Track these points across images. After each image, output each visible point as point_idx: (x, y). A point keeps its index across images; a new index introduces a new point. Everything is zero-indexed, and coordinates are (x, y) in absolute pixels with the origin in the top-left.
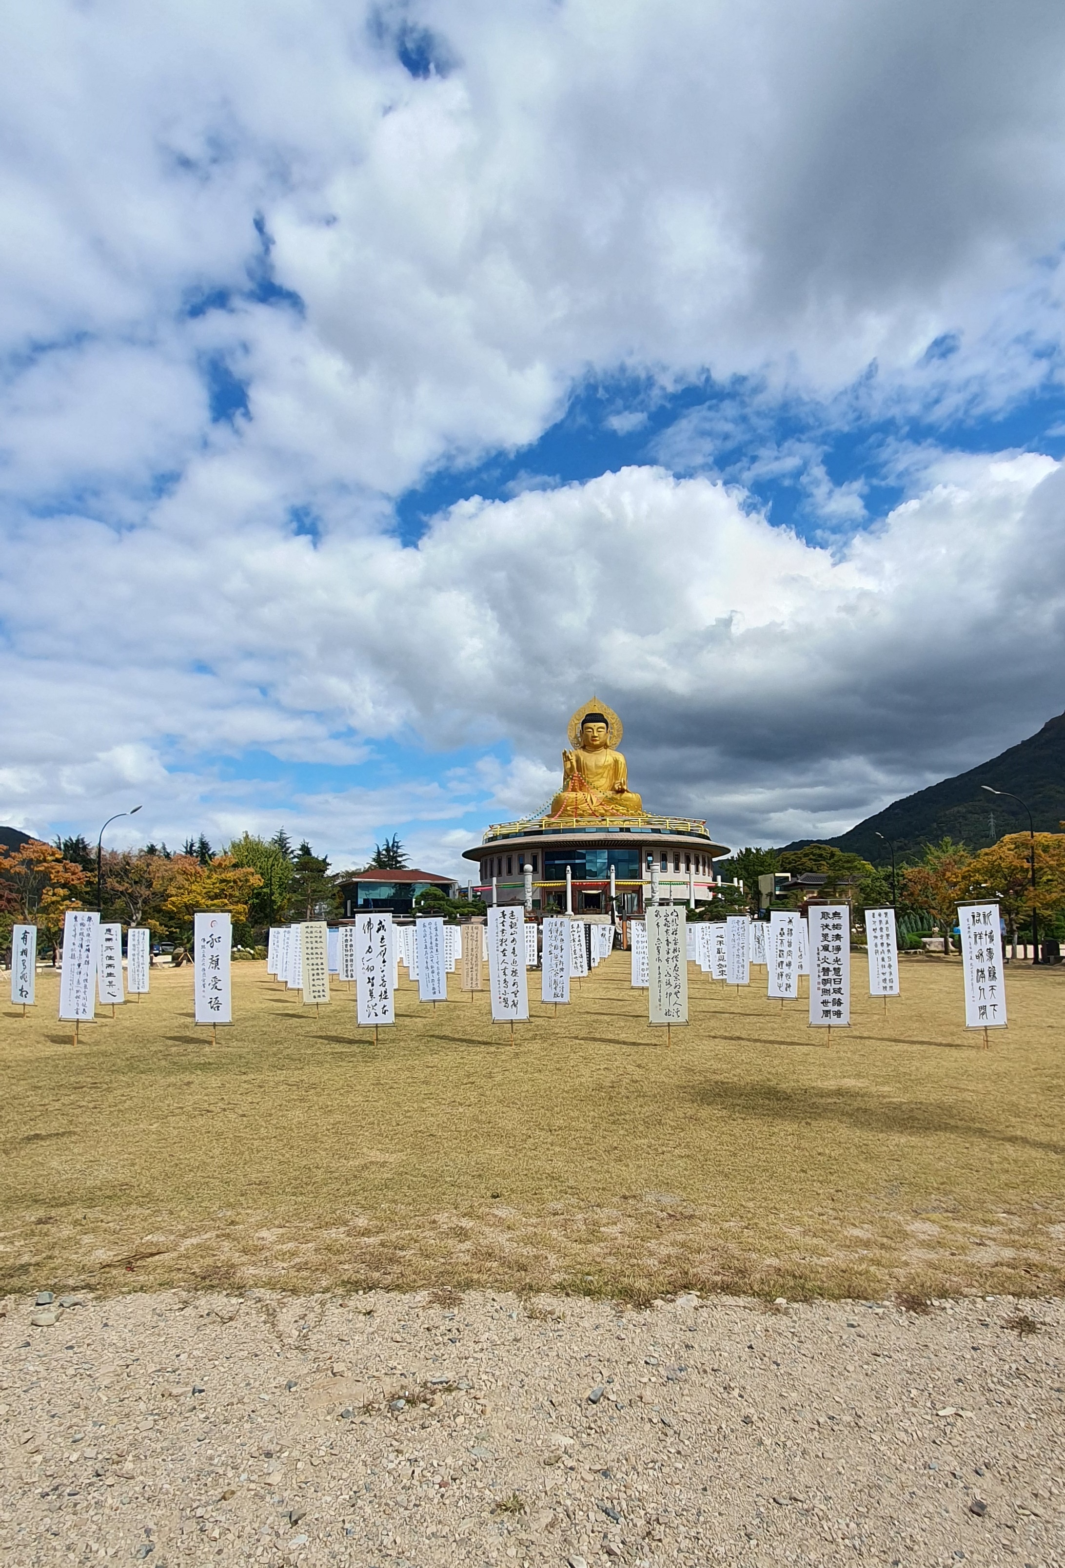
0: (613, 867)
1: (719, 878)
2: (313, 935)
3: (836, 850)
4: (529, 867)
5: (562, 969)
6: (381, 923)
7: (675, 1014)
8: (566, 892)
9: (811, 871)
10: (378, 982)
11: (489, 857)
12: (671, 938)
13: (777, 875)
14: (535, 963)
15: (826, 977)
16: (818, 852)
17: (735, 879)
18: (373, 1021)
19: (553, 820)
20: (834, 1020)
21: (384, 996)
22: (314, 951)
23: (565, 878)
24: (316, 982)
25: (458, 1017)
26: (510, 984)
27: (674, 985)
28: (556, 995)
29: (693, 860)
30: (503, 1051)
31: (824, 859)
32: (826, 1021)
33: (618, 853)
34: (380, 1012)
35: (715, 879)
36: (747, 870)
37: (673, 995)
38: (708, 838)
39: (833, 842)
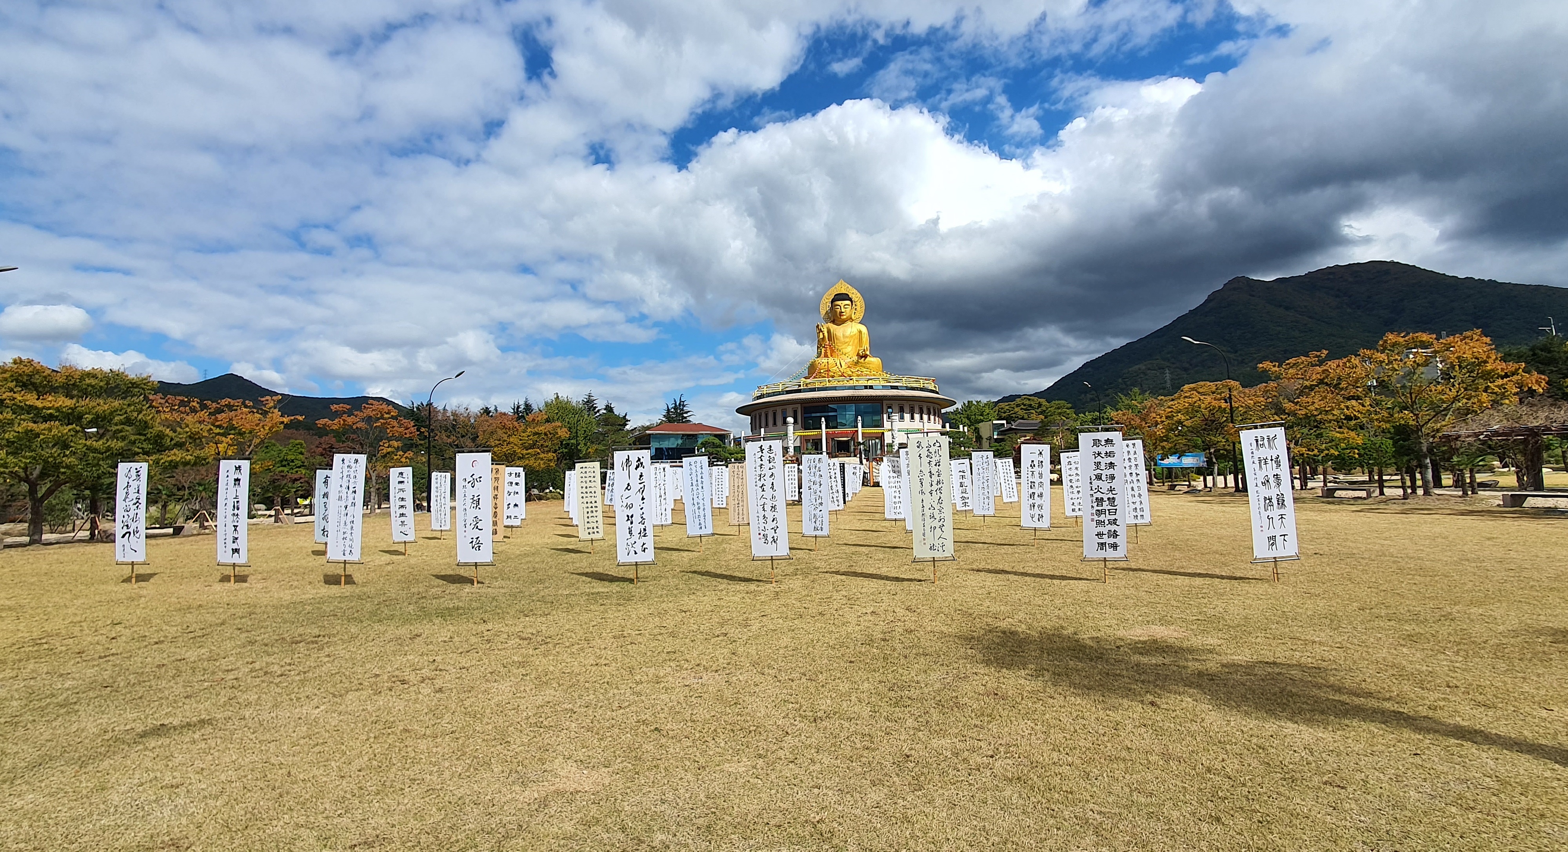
0: (860, 418)
1: (947, 425)
2: (588, 475)
3: (1043, 401)
4: (790, 420)
5: (821, 504)
6: (639, 460)
7: (940, 549)
8: (821, 440)
9: (1023, 418)
10: (636, 519)
11: (757, 412)
12: (934, 470)
13: (995, 422)
14: (797, 498)
15: (1100, 508)
16: (1027, 402)
17: (961, 426)
18: (633, 559)
19: (808, 381)
20: (1110, 553)
21: (643, 533)
22: (589, 490)
23: (820, 428)
24: (590, 520)
25: (724, 551)
26: (770, 520)
27: (938, 519)
28: (816, 529)
29: (925, 411)
30: (763, 589)
31: (1033, 408)
32: (1102, 554)
33: (862, 406)
34: (639, 550)
35: (944, 426)
36: (969, 419)
37: (938, 530)
38: (937, 393)
39: (1038, 395)
